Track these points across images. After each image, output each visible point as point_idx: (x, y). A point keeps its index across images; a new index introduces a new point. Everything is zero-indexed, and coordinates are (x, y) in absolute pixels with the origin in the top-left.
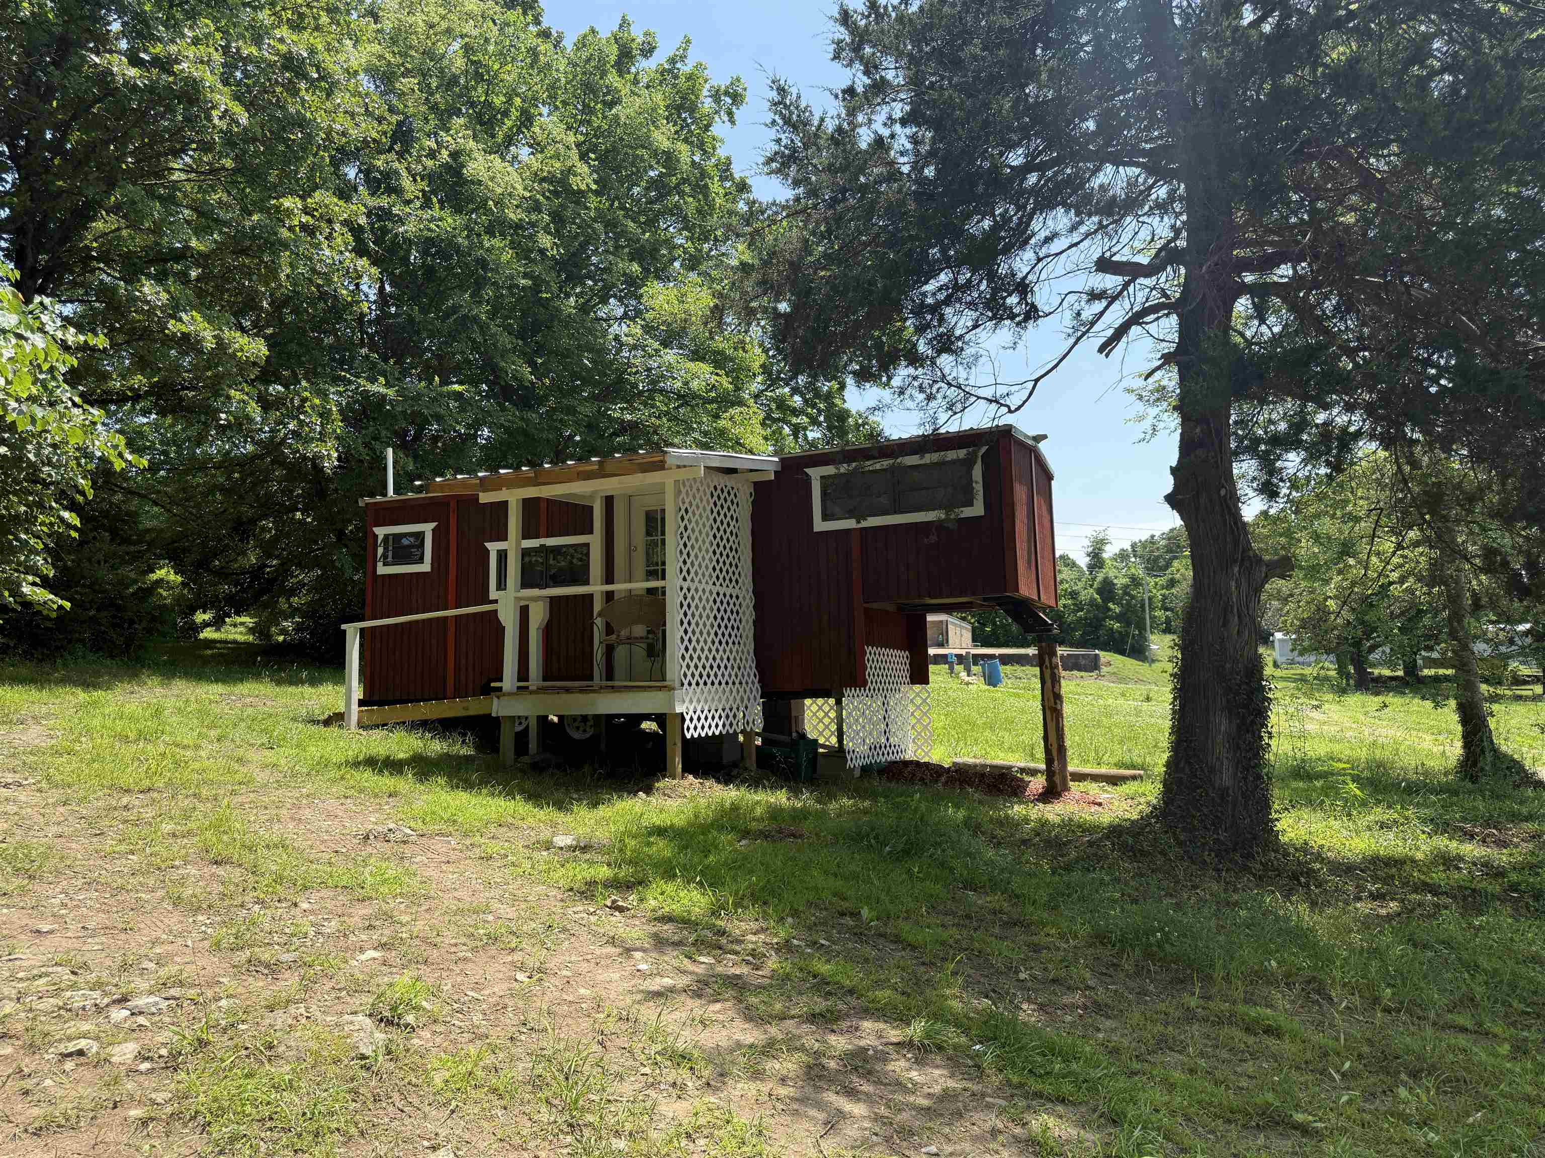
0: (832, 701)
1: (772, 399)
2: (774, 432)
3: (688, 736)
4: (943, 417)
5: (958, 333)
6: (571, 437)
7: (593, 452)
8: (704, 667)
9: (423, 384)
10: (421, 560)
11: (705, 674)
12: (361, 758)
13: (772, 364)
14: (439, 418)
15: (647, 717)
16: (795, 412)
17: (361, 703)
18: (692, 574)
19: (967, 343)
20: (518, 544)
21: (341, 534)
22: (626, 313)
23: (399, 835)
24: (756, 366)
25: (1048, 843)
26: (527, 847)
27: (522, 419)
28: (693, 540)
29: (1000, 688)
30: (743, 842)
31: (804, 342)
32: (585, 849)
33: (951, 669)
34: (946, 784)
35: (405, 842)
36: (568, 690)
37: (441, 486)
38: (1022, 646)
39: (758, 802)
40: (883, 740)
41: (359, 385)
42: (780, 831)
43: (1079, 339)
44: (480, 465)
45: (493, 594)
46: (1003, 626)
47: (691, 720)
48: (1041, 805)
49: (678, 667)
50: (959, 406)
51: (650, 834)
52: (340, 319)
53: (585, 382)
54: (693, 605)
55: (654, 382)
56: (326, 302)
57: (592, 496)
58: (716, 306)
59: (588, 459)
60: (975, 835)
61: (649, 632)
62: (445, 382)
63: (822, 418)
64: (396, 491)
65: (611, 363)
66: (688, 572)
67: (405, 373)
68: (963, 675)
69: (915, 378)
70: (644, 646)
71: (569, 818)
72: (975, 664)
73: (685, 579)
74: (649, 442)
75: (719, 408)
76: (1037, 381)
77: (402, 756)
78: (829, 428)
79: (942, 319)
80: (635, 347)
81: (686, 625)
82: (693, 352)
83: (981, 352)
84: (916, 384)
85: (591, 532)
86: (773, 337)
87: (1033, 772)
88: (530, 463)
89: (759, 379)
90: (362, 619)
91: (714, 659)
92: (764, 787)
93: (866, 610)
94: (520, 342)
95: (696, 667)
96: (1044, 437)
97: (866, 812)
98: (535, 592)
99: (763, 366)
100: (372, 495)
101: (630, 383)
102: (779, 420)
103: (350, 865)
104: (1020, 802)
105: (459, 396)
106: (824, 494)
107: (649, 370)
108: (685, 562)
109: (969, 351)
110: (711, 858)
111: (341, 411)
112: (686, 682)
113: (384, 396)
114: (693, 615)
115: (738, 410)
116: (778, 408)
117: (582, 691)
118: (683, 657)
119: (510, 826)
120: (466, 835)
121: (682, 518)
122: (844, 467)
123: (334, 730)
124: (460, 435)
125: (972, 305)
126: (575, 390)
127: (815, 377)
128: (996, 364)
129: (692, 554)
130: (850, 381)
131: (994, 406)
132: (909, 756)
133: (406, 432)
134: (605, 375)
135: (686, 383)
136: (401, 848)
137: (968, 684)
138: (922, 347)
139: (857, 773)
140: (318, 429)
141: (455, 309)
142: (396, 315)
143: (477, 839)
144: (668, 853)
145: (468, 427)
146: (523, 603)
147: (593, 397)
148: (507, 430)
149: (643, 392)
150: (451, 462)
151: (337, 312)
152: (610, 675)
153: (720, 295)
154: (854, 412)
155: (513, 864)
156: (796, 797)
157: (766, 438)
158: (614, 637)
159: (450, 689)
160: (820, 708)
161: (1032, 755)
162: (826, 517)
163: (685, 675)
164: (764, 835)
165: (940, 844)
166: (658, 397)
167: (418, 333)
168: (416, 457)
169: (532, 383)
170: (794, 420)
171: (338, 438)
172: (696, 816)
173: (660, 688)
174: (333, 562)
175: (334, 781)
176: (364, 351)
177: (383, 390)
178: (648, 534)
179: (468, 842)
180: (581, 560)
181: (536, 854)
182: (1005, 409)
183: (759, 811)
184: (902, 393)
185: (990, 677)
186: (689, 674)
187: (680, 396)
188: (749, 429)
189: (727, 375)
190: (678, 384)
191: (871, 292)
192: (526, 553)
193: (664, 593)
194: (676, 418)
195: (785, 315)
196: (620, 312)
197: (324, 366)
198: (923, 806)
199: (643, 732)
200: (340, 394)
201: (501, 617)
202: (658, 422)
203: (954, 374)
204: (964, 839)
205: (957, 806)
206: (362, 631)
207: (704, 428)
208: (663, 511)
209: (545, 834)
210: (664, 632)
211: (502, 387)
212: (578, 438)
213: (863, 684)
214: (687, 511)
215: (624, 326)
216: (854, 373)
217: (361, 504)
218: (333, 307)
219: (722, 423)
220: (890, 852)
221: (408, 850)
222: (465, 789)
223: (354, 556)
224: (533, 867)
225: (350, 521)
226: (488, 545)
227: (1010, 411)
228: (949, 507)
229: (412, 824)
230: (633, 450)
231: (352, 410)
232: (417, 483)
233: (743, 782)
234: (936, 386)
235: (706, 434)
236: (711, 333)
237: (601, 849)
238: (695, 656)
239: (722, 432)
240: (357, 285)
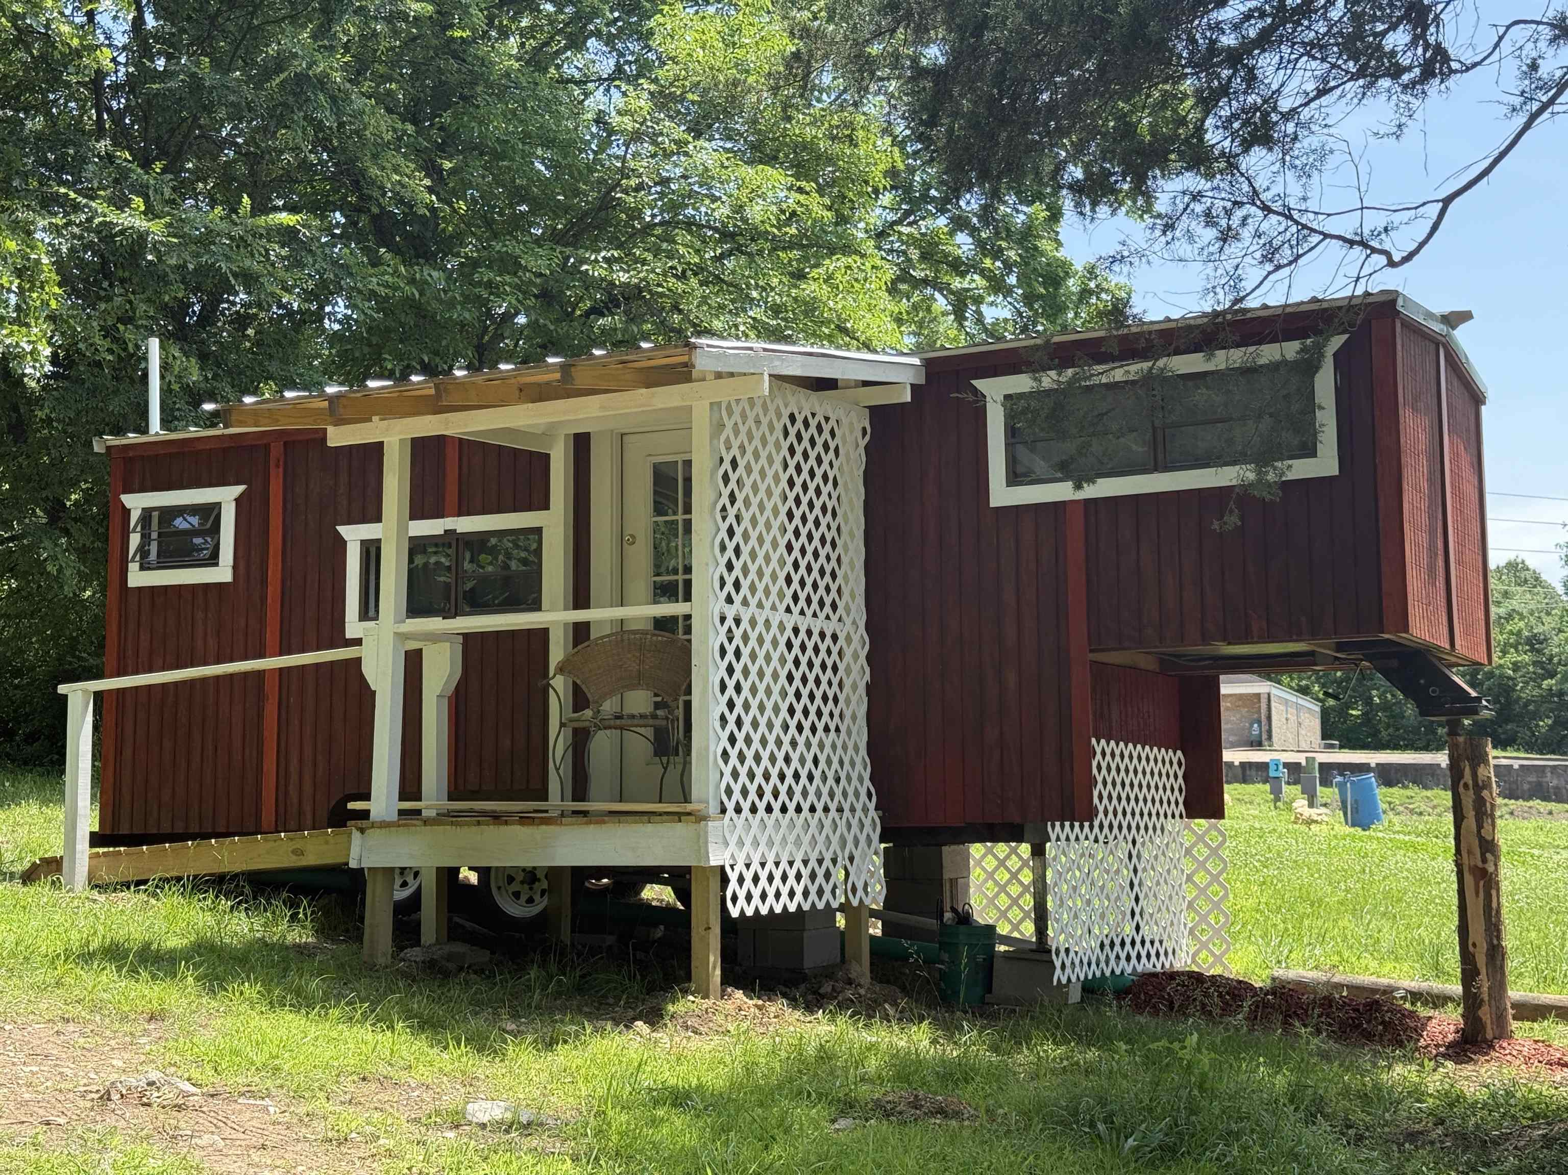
0: (1025, 849)
1: (912, 241)
2: (915, 307)
3: (735, 913)
4: (1252, 274)
5: (1285, 105)
6: (508, 317)
7: (551, 345)
8: (767, 776)
9: (218, 210)
10: (213, 560)
11: (768, 789)
12: (94, 945)
13: (911, 170)
14: (249, 280)
15: (652, 874)
16: (958, 267)
17: (96, 840)
18: (745, 590)
19: (1306, 125)
20: (402, 528)
21: (56, 510)
22: (619, 68)
23: (169, 1095)
24: (877, 175)
25: (1463, 1139)
26: (417, 1121)
27: (412, 281)
28: (746, 523)
29: (1377, 831)
30: (842, 1123)
31: (974, 124)
32: (527, 1128)
33: (1277, 793)
34: (1252, 1018)
35: (179, 1108)
36: (497, 818)
37: (255, 414)
38: (1426, 748)
39: (871, 1047)
40: (1128, 930)
41: (95, 213)
42: (915, 1104)
43: (1533, 117)
44: (330, 372)
45: (353, 627)
46: (1386, 706)
47: (741, 880)
48: (1450, 1064)
49: (714, 776)
50: (1287, 253)
51: (656, 1103)
52: (55, 82)
53: (537, 207)
54: (745, 652)
55: (675, 207)
56: (28, 49)
57: (548, 434)
58: (796, 56)
59: (541, 360)
60: (1310, 1119)
61: (657, 706)
62: (262, 208)
63: (1012, 280)
64: (166, 423)
65: (591, 169)
66: (737, 585)
67: (184, 189)
68: (1301, 804)
69: (1197, 197)
70: (649, 732)
71: (499, 1069)
72: (1325, 782)
73: (729, 600)
74: (664, 327)
75: (805, 258)
76: (1447, 201)
77: (173, 942)
78: (1029, 299)
79: (1251, 78)
80: (636, 137)
81: (730, 691)
82: (754, 147)
83: (1331, 143)
84: (1198, 208)
85: (546, 507)
86: (912, 116)
87: (1438, 1000)
88: (427, 370)
89: (887, 199)
90: (98, 675)
91: (787, 760)
92: (886, 1018)
93: (1099, 670)
94: (410, 128)
95: (751, 776)
96: (1466, 316)
97: (1089, 1071)
98: (435, 624)
99: (892, 173)
100: (118, 431)
101: (628, 210)
102: (925, 282)
103: (75, 1149)
104: (1407, 1059)
105: (288, 235)
106: (1011, 432)
107: (665, 182)
108: (730, 567)
109: (1307, 142)
110: (776, 1150)
111: (60, 266)
112: (730, 806)
113: (142, 236)
114: (746, 672)
115: (845, 260)
116: (924, 257)
117: (525, 820)
118: (725, 755)
119: (383, 1081)
120: (298, 1096)
121: (726, 479)
122: (1049, 380)
123: (41, 892)
124: (290, 313)
125: (1313, 49)
126: (518, 224)
127: (996, 195)
128: (1363, 169)
129: (745, 550)
130: (1067, 203)
131: (1357, 249)
132: (1181, 962)
133: (185, 306)
134: (577, 193)
135: (739, 209)
136: (173, 1119)
137: (1310, 822)
138: (1213, 136)
139: (1075, 995)
140: (13, 299)
141: (280, 63)
142: (166, 75)
143: (320, 1104)
144: (690, 1139)
145: (308, 296)
146: (413, 645)
147: (555, 238)
148: (383, 303)
149: (653, 226)
150: (273, 367)
151: (50, 69)
152: (580, 790)
153: (805, 33)
154: (1078, 266)
155: (389, 1153)
156: (950, 1038)
157: (899, 321)
158: (588, 713)
159: (268, 816)
160: (1002, 863)
161: (1436, 966)
162: (1015, 477)
163: (729, 792)
164: (885, 1111)
165: (1238, 1135)
166: (682, 236)
167: (208, 109)
168: (204, 357)
169: (433, 210)
170: (957, 283)
171: (52, 318)
172: (748, 1071)
173: (679, 816)
174: (41, 564)
175: (42, 988)
176: (103, 145)
177: (140, 223)
178: (659, 509)
179: (302, 1110)
180: (524, 562)
181: (432, 1137)
182: (1382, 260)
183: (872, 1064)
184: (1169, 227)
185: (1355, 810)
186: (737, 788)
187: (726, 235)
188: (864, 300)
189: (821, 191)
190: (722, 211)
191: (1106, 25)
192: (417, 546)
193: (688, 630)
194: (719, 280)
195: (937, 74)
196: (607, 66)
197: (25, 176)
198: (1206, 1059)
199: (647, 906)
200: (56, 230)
201: (368, 671)
202: (680, 287)
203: (1277, 189)
204: (1287, 1129)
205: (1276, 1065)
206: (99, 696)
207: (774, 298)
208: (688, 464)
209: (450, 1100)
210: (688, 705)
211: (375, 219)
212: (521, 320)
213: (1084, 812)
214: (734, 464)
215: (615, 94)
216: (1077, 188)
217: (98, 448)
218: (43, 57)
219: (809, 289)
220: (1136, 1150)
221: (185, 1122)
222: (296, 1008)
223: (82, 553)
224: (427, 1160)
225: (74, 484)
226: (344, 530)
227: (1392, 264)
228: (1263, 459)
229: (196, 1074)
230: (630, 343)
231: (82, 264)
232: (208, 407)
233: (842, 1006)
234: (1239, 214)
235: (776, 310)
236: (786, 107)
237: (560, 1132)
238: (749, 754)
239: (810, 308)
240: (91, 15)
